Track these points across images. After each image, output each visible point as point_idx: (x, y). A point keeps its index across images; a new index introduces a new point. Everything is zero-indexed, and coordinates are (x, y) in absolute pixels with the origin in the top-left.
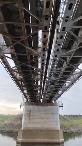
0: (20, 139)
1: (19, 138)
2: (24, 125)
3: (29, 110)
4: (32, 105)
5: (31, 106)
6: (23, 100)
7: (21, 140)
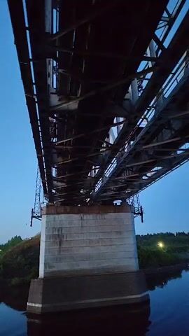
0: (37, 305)
1: (32, 302)
2: (45, 267)
3: (58, 226)
4: (66, 212)
5: (63, 215)
6: (37, 201)
7: (40, 306)
